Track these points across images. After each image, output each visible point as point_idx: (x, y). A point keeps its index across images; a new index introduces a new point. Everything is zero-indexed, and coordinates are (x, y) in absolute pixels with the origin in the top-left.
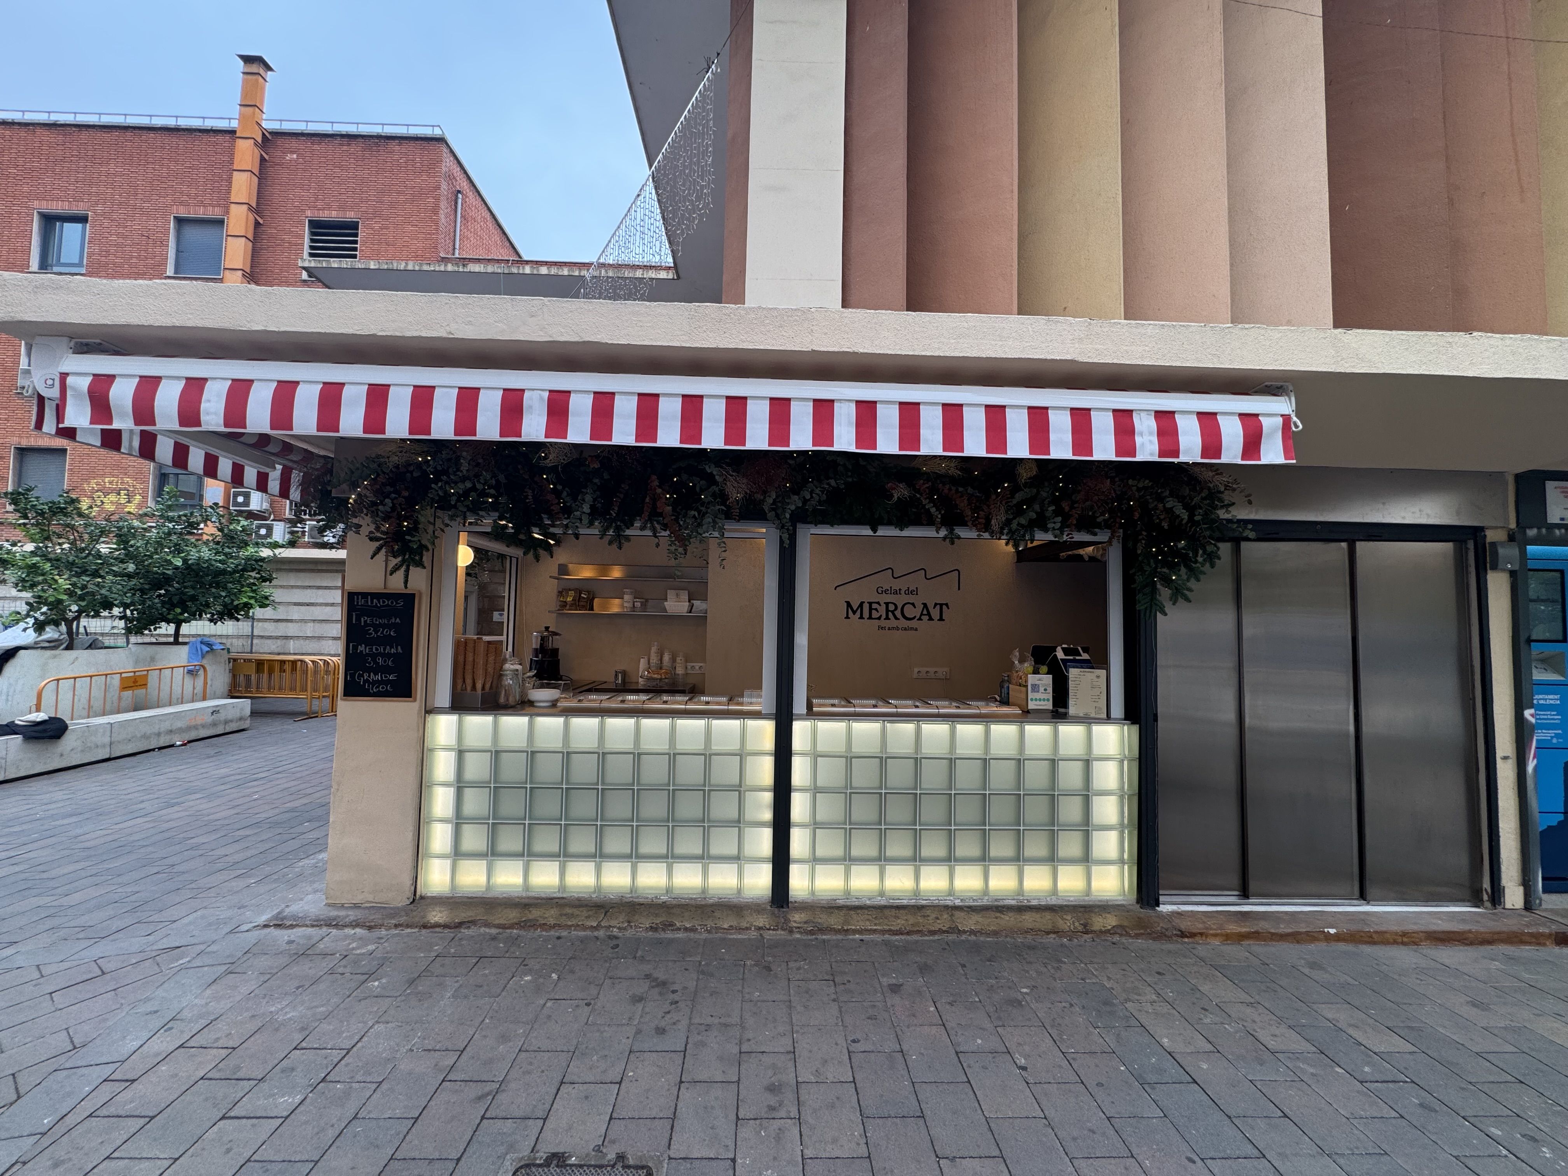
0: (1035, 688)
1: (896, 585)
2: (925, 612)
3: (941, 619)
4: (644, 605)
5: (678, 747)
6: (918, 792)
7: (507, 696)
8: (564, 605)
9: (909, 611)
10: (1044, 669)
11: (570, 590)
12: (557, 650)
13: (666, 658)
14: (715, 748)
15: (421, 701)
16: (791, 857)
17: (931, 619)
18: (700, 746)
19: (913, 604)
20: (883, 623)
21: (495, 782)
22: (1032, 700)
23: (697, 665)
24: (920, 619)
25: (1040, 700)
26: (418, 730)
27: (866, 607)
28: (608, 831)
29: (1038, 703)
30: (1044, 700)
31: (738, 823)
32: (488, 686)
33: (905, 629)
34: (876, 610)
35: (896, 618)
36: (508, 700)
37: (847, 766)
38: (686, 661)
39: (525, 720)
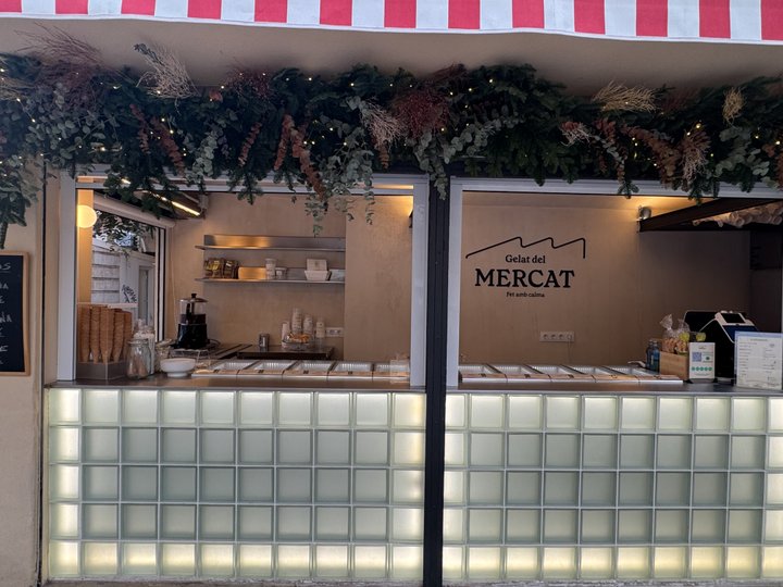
0: (698, 357)
1: (524, 253)
2: (552, 279)
3: (567, 286)
4: (285, 273)
5: (320, 423)
6: (581, 470)
7: (136, 368)
8: (210, 273)
9: (537, 279)
10: (702, 336)
11: (215, 259)
12: (204, 316)
13: (307, 323)
14: (361, 423)
15: (36, 374)
16: (444, 539)
17: (557, 286)
18: (344, 422)
19: (540, 272)
20: (511, 289)
21: (123, 460)
22: (693, 369)
23: (336, 330)
24: (547, 286)
25: (702, 369)
26: (35, 408)
27: (496, 274)
28: (247, 512)
29: (700, 372)
30: (706, 369)
31: (387, 502)
32: (117, 356)
33: (533, 296)
34: (505, 277)
35: (524, 285)
36: (137, 371)
37: (503, 443)
38: (326, 325)
39: (153, 394)
